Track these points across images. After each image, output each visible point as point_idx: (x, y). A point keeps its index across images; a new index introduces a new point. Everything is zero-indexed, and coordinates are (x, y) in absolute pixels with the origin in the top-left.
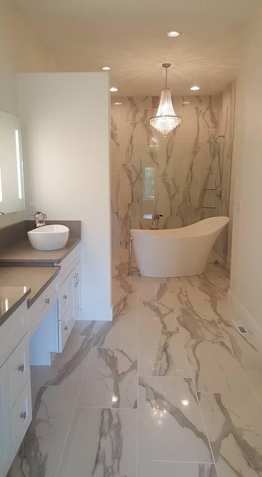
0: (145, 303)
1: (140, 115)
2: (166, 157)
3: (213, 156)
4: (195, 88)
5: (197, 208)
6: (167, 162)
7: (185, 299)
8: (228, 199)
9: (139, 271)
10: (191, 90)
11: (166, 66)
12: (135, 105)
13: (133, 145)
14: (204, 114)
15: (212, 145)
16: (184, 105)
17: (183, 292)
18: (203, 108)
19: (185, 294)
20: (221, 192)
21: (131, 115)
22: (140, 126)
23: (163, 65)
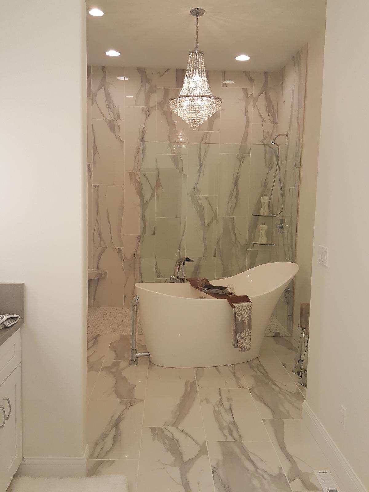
0: (154, 430)
1: (156, 98)
2: (198, 164)
3: (270, 165)
4: (243, 58)
5: (245, 244)
6: (199, 172)
7: (227, 418)
8: (294, 232)
9: (149, 355)
10: (237, 61)
11: (197, 13)
12: (148, 81)
13: (146, 143)
14: (256, 100)
15: (267, 147)
16: (225, 85)
17: (224, 399)
18: (254, 90)
19: (226, 405)
20: (282, 221)
21: (142, 96)
22: (156, 114)
23: (191, 12)
